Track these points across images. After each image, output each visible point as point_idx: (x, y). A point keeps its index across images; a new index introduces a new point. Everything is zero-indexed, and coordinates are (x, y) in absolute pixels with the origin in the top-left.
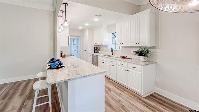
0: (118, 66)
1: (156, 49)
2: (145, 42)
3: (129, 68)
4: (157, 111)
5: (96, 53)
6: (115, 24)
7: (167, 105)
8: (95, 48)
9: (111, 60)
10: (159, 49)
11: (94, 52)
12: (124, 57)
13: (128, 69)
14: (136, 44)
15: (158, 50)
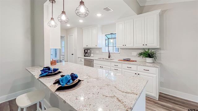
0: (124, 70)
1: (161, 50)
2: (154, 43)
3: (138, 71)
4: (172, 110)
5: (87, 56)
6: (115, 24)
7: (179, 103)
8: (86, 51)
9: (113, 64)
10: (164, 50)
11: (85, 56)
12: (128, 60)
13: (139, 73)
14: (143, 45)
15: (162, 52)
